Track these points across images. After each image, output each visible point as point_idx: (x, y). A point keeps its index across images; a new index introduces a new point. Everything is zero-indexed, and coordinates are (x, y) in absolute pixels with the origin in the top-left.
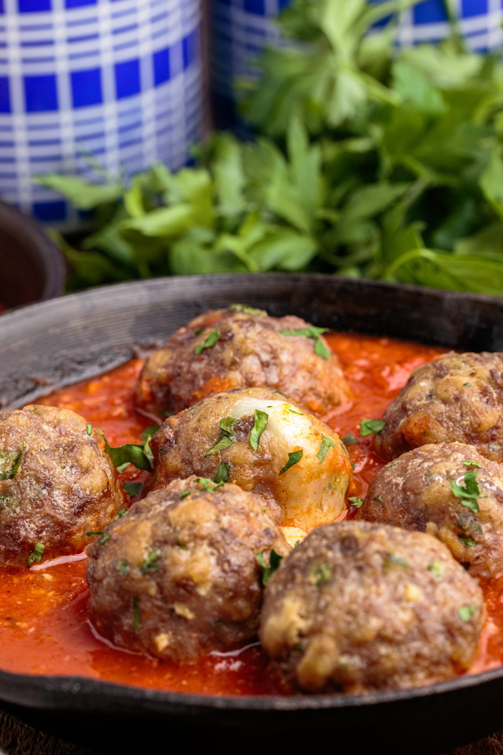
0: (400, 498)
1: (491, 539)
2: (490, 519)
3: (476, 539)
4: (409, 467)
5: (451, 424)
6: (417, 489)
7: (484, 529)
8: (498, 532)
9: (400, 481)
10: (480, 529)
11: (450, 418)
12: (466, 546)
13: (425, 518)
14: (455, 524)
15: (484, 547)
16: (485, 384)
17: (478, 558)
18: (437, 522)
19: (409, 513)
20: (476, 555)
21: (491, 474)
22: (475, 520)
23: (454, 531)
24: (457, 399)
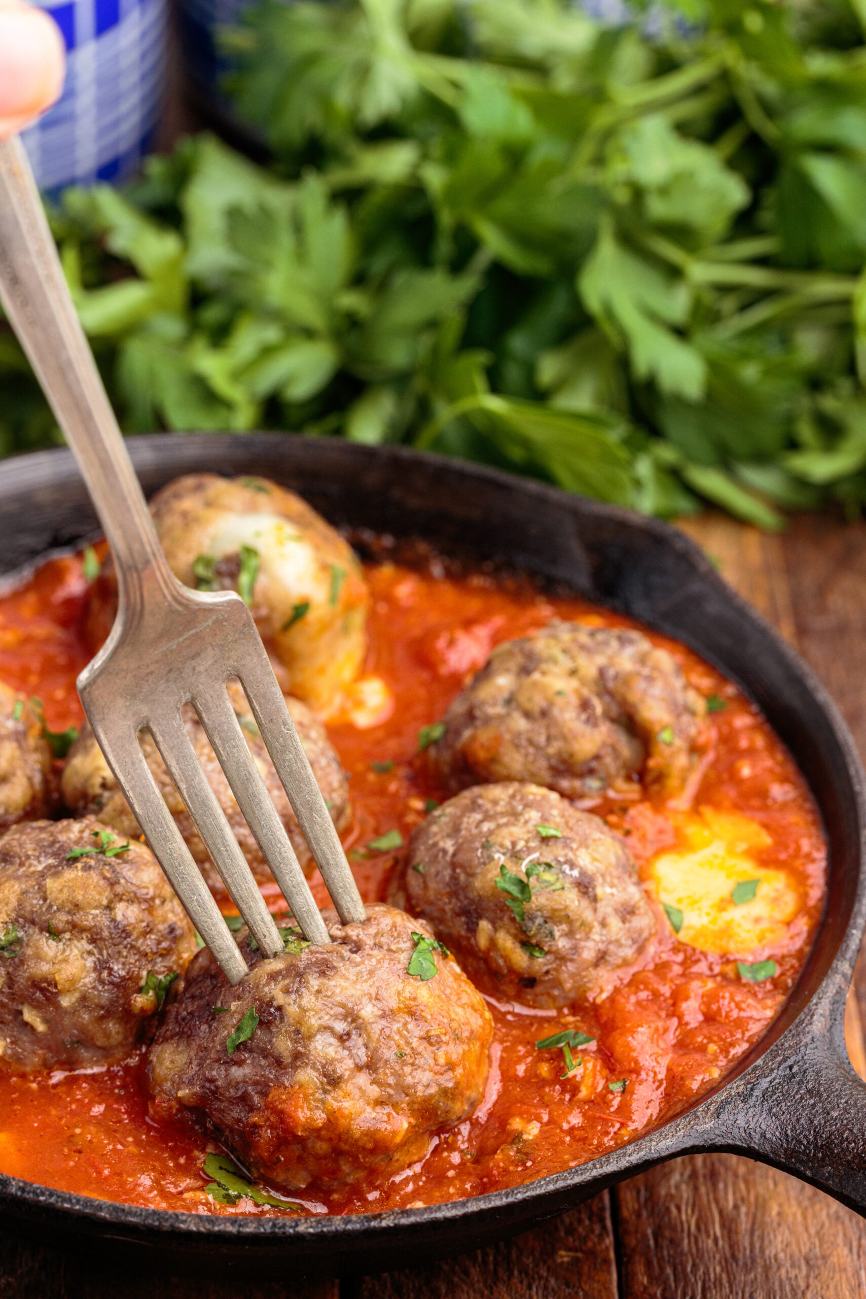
0: (447, 873)
1: (567, 946)
2: (568, 919)
3: (546, 949)
4: (464, 825)
5: (531, 750)
6: (470, 867)
7: (557, 934)
8: (578, 936)
9: (449, 845)
10: (551, 934)
11: (531, 742)
12: (532, 957)
13: (477, 913)
14: (516, 928)
15: (556, 958)
16: (586, 692)
17: (547, 972)
18: (493, 923)
19: (458, 899)
20: (545, 969)
21: (574, 846)
22: (546, 922)
23: (515, 937)
24: (544, 714)
